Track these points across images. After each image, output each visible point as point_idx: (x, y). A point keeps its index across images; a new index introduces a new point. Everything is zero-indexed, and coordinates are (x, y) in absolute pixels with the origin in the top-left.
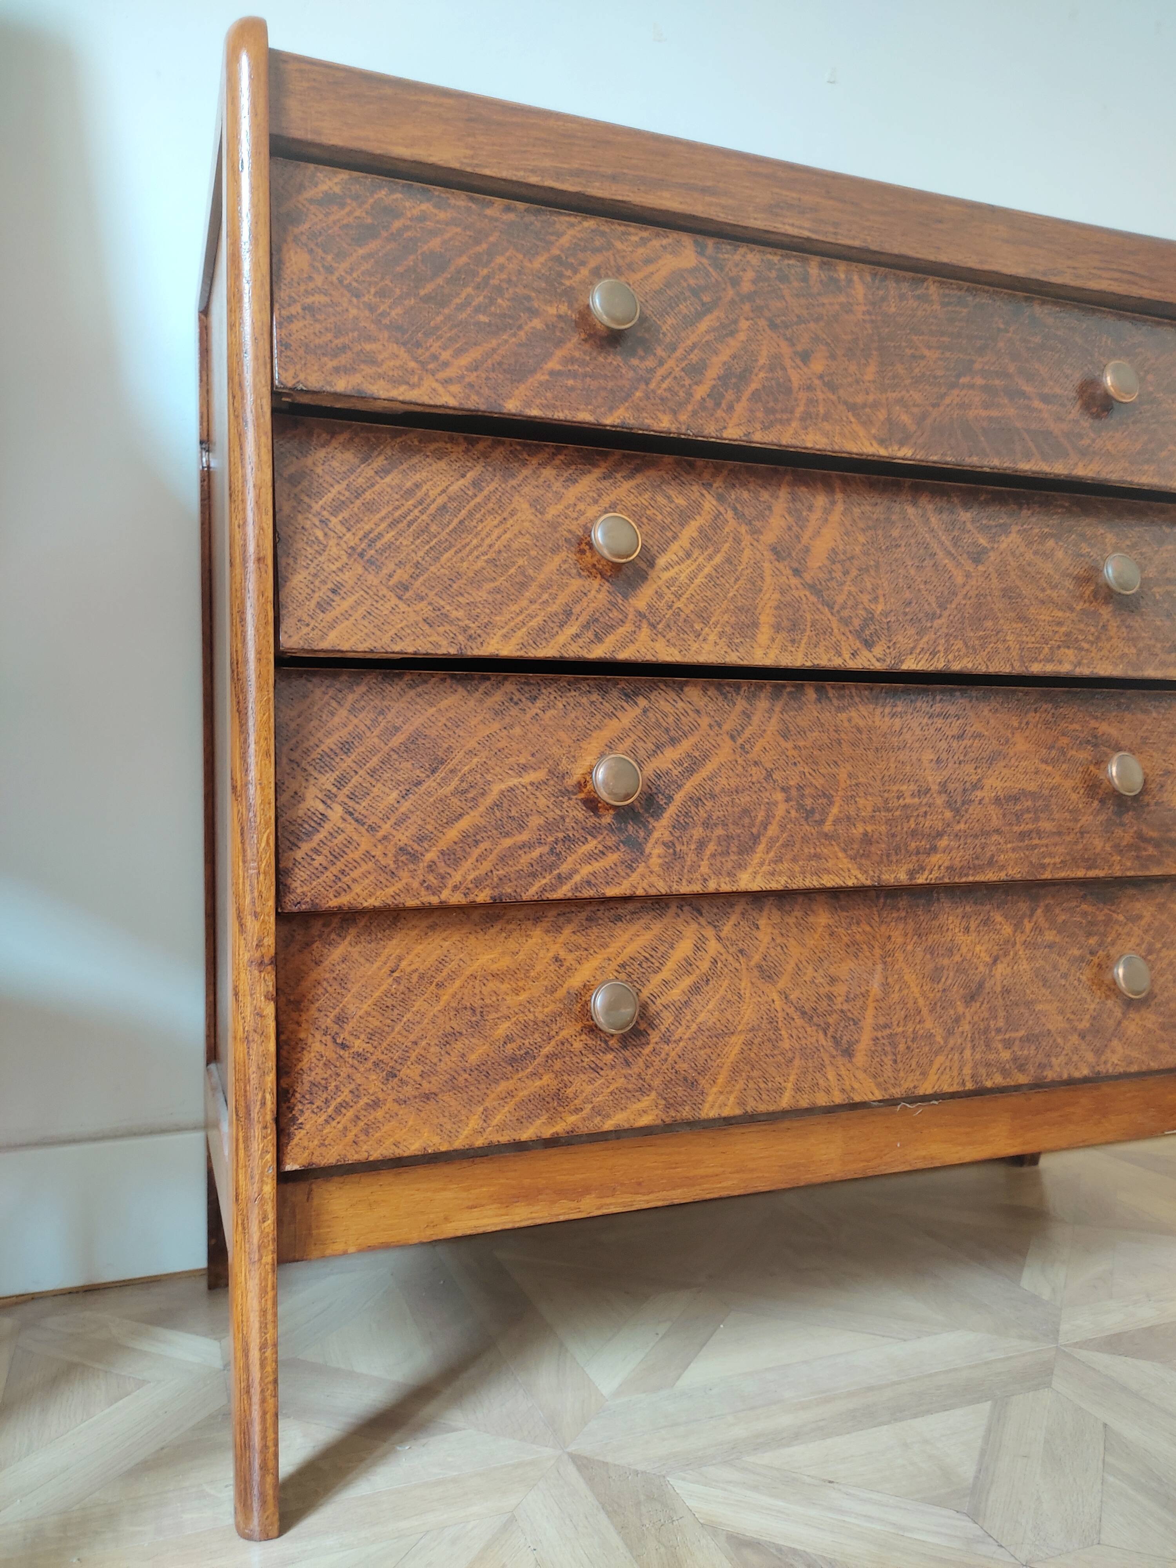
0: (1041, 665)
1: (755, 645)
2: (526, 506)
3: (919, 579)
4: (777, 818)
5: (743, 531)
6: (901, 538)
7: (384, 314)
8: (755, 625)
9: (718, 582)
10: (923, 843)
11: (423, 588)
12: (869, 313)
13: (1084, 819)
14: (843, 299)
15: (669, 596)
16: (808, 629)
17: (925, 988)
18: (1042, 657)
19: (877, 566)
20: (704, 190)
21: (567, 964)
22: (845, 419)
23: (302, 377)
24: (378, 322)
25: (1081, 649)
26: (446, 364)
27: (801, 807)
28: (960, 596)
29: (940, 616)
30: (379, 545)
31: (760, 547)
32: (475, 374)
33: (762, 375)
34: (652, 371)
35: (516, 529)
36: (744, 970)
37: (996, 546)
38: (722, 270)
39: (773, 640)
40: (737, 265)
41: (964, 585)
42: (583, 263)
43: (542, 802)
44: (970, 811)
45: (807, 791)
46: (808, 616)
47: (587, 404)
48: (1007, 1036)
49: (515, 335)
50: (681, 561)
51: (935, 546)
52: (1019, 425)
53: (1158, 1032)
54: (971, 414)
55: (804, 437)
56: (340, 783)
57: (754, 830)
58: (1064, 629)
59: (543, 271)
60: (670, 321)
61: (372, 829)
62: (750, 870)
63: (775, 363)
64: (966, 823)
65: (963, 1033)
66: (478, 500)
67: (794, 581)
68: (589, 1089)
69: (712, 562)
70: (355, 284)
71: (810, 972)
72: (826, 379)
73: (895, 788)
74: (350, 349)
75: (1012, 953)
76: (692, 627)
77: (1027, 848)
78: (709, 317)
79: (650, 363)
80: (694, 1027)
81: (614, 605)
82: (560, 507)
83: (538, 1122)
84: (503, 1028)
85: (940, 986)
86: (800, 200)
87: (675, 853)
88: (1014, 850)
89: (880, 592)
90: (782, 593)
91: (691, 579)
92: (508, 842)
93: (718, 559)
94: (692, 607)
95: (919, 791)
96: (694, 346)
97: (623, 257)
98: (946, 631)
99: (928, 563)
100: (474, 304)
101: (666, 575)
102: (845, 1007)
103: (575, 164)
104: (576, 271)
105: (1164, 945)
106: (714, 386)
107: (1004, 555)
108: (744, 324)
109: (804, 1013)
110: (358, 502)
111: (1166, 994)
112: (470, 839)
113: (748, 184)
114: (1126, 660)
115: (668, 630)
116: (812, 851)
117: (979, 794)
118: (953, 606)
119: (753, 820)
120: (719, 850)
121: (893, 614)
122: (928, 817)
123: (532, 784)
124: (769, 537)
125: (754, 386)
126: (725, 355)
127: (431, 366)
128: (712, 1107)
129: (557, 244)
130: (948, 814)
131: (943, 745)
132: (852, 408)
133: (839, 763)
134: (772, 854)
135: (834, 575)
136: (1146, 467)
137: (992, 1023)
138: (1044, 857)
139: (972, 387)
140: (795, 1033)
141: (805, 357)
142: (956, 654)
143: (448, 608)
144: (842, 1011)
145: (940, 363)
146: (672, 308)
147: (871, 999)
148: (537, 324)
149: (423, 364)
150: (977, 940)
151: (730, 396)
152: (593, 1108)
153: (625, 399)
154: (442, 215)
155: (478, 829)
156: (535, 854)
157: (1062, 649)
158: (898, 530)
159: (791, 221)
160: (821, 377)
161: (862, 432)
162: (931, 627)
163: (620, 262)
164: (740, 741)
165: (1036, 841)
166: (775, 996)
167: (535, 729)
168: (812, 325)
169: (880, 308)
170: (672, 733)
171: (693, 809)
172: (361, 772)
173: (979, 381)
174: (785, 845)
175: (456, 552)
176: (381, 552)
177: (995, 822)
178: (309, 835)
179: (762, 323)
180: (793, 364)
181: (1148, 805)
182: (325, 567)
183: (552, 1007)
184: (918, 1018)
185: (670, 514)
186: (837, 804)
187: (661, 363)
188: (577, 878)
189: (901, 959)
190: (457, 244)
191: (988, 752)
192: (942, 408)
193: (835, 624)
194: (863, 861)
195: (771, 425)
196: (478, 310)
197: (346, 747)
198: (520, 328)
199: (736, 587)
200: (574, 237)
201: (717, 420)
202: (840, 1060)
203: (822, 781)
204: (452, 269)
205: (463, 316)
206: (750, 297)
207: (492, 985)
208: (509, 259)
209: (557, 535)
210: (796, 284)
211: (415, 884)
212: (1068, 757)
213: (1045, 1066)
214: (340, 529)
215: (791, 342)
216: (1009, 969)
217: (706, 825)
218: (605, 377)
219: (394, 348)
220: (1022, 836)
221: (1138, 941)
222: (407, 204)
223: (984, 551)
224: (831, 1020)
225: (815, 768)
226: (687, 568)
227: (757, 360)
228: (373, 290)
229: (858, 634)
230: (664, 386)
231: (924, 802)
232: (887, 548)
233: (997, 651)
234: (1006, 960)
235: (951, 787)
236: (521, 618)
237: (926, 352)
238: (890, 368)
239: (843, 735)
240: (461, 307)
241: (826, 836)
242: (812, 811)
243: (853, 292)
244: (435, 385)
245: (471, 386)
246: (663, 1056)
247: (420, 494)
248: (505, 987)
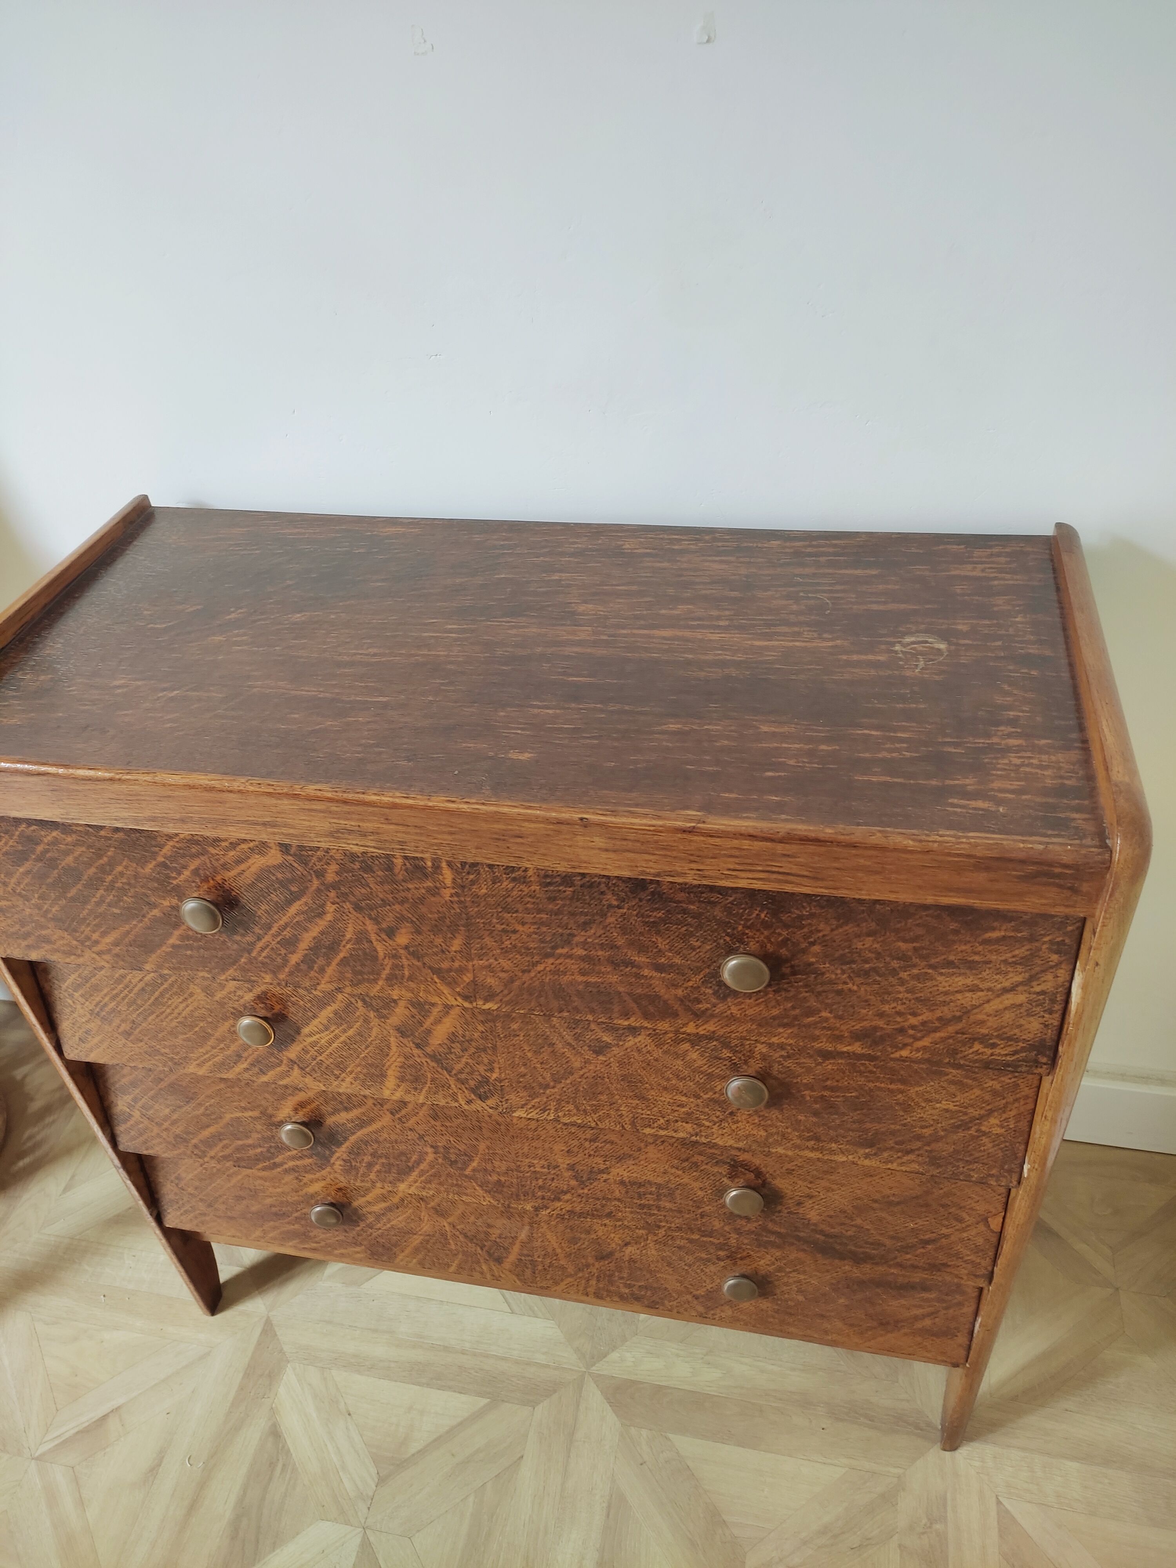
0: (653, 1130)
1: (384, 1088)
2: (199, 991)
3: (536, 1060)
4: (427, 1161)
5: (372, 1016)
6: (520, 1029)
7: (47, 911)
8: (383, 1075)
9: (352, 1047)
10: (549, 1194)
11: (140, 1035)
12: (457, 894)
13: (707, 1208)
14: (429, 884)
15: (313, 1052)
16: (429, 1083)
17: (563, 1245)
18: (656, 1125)
19: (494, 1048)
20: (264, 824)
21: (304, 1181)
22: (429, 979)
23: (9, 952)
24: (44, 915)
25: (700, 1125)
26: (97, 942)
27: (445, 1158)
28: (576, 1076)
29: (553, 1087)
30: (107, 1009)
31: (386, 1027)
32: (119, 948)
33: (349, 946)
34: (253, 944)
35: (195, 1004)
36: (423, 1209)
37: (621, 1043)
38: (306, 864)
39: (399, 1086)
40: (320, 860)
41: (582, 1068)
42: (185, 867)
43: (259, 1127)
44: (595, 1184)
45: (452, 1151)
46: (429, 1075)
47: (204, 967)
48: (628, 1282)
49: (141, 921)
50: (322, 1032)
51: (555, 1039)
52: (621, 989)
53: (770, 1313)
54: (565, 979)
55: (390, 992)
56: (135, 1100)
57: (410, 1164)
58: (683, 1110)
59: (154, 875)
60: (264, 907)
61: (159, 1124)
62: (406, 1183)
63: (361, 937)
64: (589, 1190)
65: (591, 1272)
66: (165, 986)
67: (416, 1051)
68: (322, 1236)
69: (346, 1034)
70: (24, 892)
71: (472, 1219)
72: (411, 949)
73: (527, 1160)
74: (34, 935)
75: (642, 1244)
76: (333, 1072)
77: (645, 1213)
78: (298, 903)
79: (249, 938)
80: (389, 1226)
81: (272, 1054)
82: (224, 993)
83: (294, 1242)
84: (269, 1201)
85: (576, 1246)
86: (359, 826)
87: (351, 1166)
88: (631, 1212)
89: (496, 1065)
90: (406, 1058)
91: (330, 1043)
92: (240, 1143)
93: (351, 1032)
94: (331, 1060)
95: (549, 1166)
96: (286, 925)
97: (217, 860)
98: (558, 1097)
99: (547, 1050)
100: (107, 901)
101: (310, 1040)
102: (498, 1240)
103: (148, 813)
104: (179, 873)
105: (794, 1271)
106: (306, 955)
107: (629, 1050)
108: (330, 908)
109: (466, 1236)
110: (88, 985)
111: (786, 1296)
112: (218, 1137)
113: (304, 818)
114: (752, 1138)
115: (314, 1072)
116: (455, 1182)
117: (605, 1176)
118: (568, 1081)
119: (408, 1160)
120: (384, 1169)
121: (507, 1081)
122: (555, 1181)
123: (251, 1117)
124: (394, 1020)
125: (342, 955)
126: (315, 931)
127: (87, 943)
128: (402, 1260)
129: (161, 853)
130: (573, 1183)
131: (576, 1142)
132: (437, 971)
133: (479, 1139)
134: (423, 1178)
135: (453, 1050)
136: (781, 1030)
137: (617, 1274)
138: (661, 1222)
139: (570, 957)
140: (459, 1243)
141: (391, 933)
142: (567, 1113)
143: (158, 1047)
144: (495, 1241)
145: (534, 936)
146: (264, 897)
147: (518, 1241)
148: (156, 912)
149: (82, 943)
150: (613, 1231)
151: (321, 961)
152: (326, 1244)
153: (234, 963)
154: (69, 839)
155: (220, 1134)
156: (259, 1150)
157: (680, 1123)
158: (518, 1024)
159: (354, 842)
160: (406, 948)
161: (446, 990)
162: (544, 1093)
163: (216, 864)
164: (398, 1116)
165: (656, 1212)
166: (446, 1224)
167: (249, 1090)
168: (397, 907)
169: (470, 890)
170: (346, 1105)
171: (363, 1146)
172: (146, 1097)
173: (581, 952)
174: (434, 1175)
175: (157, 1016)
176: (109, 1013)
177: (617, 1194)
178: (126, 1121)
179: (348, 906)
180: (379, 938)
181: (780, 1212)
182: (78, 1019)
183: (296, 1198)
184: (555, 1258)
185: (310, 1001)
186: (476, 1162)
187: (259, 939)
188: (286, 1166)
189: (545, 1227)
190: (85, 859)
191: (618, 1153)
192: (532, 974)
193: (452, 1082)
194: (496, 1194)
195: (360, 982)
196: (109, 905)
197: (134, 1084)
198: (144, 916)
199: (366, 1051)
200: (174, 847)
201: (311, 978)
202: (492, 1264)
203: (464, 1147)
204: (86, 877)
205: (101, 909)
206: (334, 886)
207: (259, 1182)
208: (126, 867)
209: (225, 1010)
210: (380, 873)
211: (189, 1152)
212: (702, 1168)
213: (658, 1303)
214: (82, 1000)
215: (376, 921)
216: (638, 1251)
217: (373, 1155)
218: (215, 949)
219: (59, 933)
220: (642, 1206)
221: (768, 1263)
222: (43, 833)
223: (608, 1046)
224: (486, 1244)
225: (460, 1139)
226: (325, 1037)
227: (343, 936)
228: (36, 896)
229: (473, 1090)
230: (264, 954)
231: (552, 1172)
232: (505, 1037)
233: (608, 1116)
234: (636, 1247)
235: (578, 1167)
236: (207, 1056)
237: (519, 928)
238: (479, 940)
239: (484, 1124)
240: (98, 904)
241: (466, 1176)
242: (456, 1162)
243: (441, 877)
244: (94, 955)
245: (117, 955)
246: (369, 1233)
247: (126, 981)
248: (267, 1184)
